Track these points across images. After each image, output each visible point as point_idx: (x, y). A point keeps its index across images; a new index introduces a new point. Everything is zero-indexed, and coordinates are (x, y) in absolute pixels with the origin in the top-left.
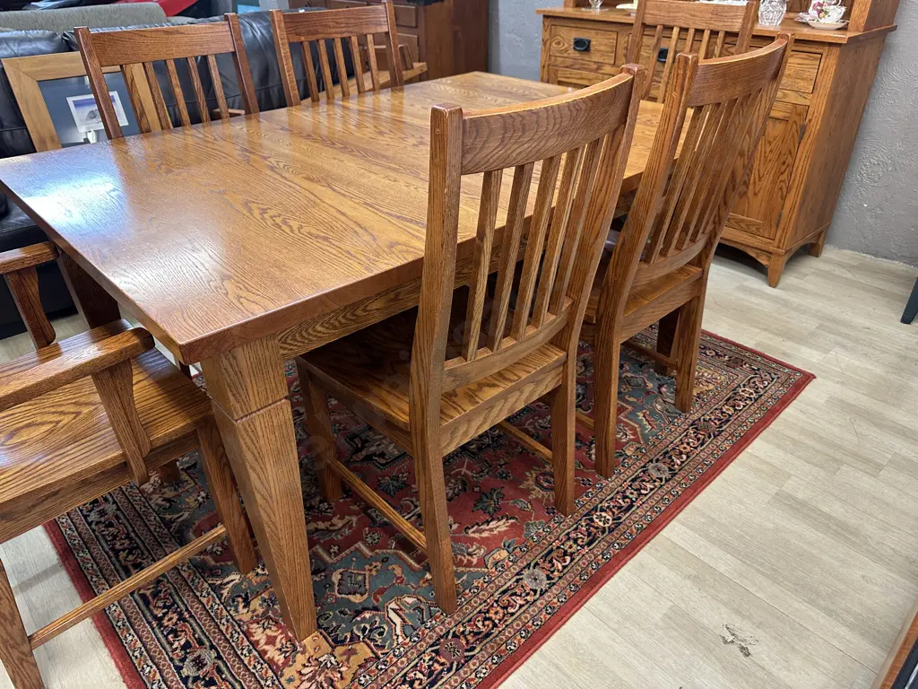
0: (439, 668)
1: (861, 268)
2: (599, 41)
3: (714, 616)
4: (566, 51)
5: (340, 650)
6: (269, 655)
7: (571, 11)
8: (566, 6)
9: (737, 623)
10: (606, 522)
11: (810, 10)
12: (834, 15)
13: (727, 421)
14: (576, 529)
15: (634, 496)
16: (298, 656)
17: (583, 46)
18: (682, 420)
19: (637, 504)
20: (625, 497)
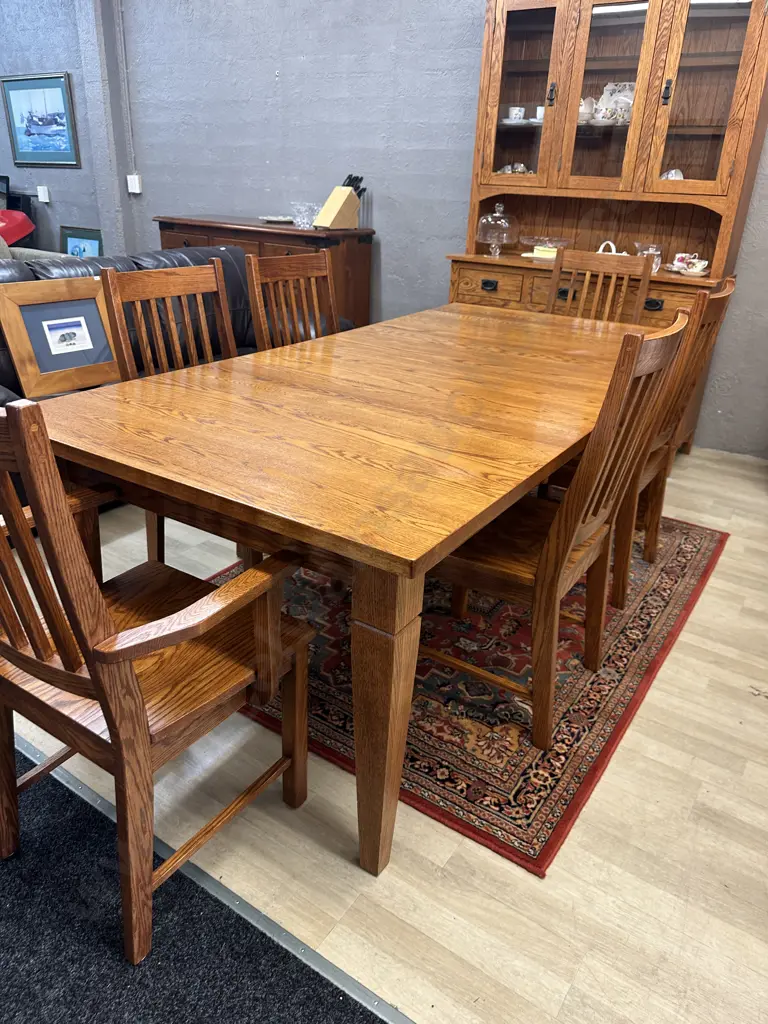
0: (576, 731)
1: (724, 461)
2: (505, 282)
3: (741, 682)
4: (474, 290)
5: (496, 729)
6: (446, 738)
7: (471, 257)
8: (467, 252)
9: (756, 684)
10: (638, 635)
11: (675, 262)
12: (699, 266)
13: (685, 567)
14: (619, 642)
15: (648, 618)
16: (469, 736)
17: (490, 286)
18: (653, 568)
19: (653, 622)
20: (642, 620)
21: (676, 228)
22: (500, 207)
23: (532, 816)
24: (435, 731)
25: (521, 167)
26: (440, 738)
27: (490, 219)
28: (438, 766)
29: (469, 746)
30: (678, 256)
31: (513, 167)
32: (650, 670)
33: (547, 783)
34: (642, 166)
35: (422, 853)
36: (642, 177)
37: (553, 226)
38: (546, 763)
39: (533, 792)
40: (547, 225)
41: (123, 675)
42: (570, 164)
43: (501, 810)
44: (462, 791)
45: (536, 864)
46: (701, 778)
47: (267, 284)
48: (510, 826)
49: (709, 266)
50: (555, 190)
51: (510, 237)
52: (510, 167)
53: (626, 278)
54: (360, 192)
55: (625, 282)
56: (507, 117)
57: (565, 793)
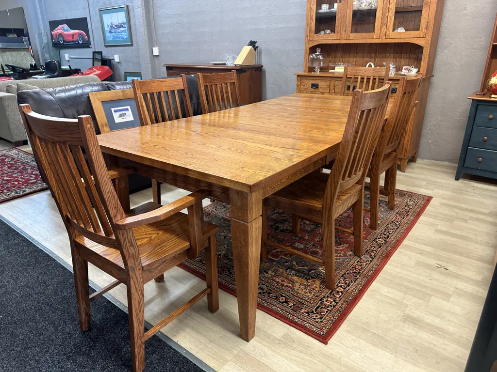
0: (348, 282)
1: (433, 165)
2: (322, 84)
4: (307, 88)
5: (309, 281)
6: (285, 284)
7: (306, 74)
8: (304, 72)
10: (382, 241)
11: (403, 70)
12: (414, 71)
13: (409, 212)
14: (373, 244)
15: (388, 234)
16: (296, 284)
17: (315, 86)
18: (393, 212)
19: (390, 236)
20: (385, 235)
21: (403, 55)
22: (318, 50)
23: (323, 318)
24: (280, 281)
25: (328, 31)
26: (283, 285)
27: (314, 56)
28: (280, 296)
29: (296, 288)
30: (404, 67)
31: (324, 31)
32: (387, 256)
33: (332, 304)
34: (384, 26)
35: (270, 333)
36: (384, 32)
37: (345, 57)
38: (332, 296)
39: (325, 308)
40: (342, 57)
41: (129, 237)
42: (350, 28)
43: (309, 315)
44: (291, 307)
45: (324, 339)
46: (408, 303)
47: (207, 86)
48: (313, 322)
49: (419, 71)
50: (344, 41)
51: (324, 63)
52: (323, 32)
53: (377, 78)
54: (255, 48)
55: (377, 80)
56: (321, 9)
57: (340, 309)
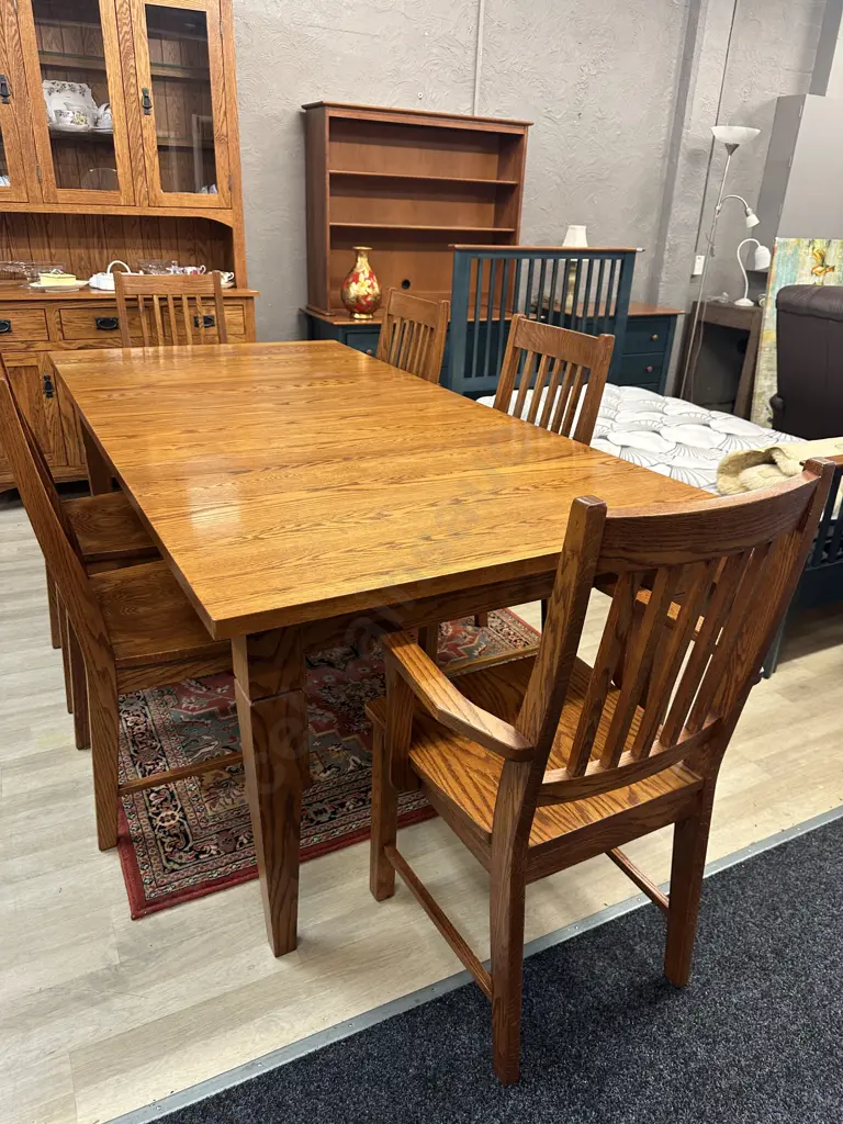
2: (22, 320)
34: (140, 179)
42: (53, 175)
50: (41, 206)
53: (198, 298)
